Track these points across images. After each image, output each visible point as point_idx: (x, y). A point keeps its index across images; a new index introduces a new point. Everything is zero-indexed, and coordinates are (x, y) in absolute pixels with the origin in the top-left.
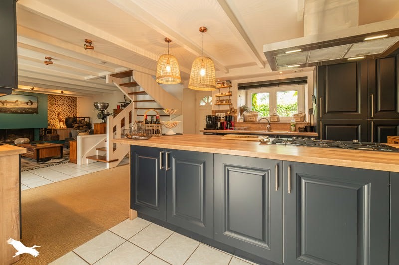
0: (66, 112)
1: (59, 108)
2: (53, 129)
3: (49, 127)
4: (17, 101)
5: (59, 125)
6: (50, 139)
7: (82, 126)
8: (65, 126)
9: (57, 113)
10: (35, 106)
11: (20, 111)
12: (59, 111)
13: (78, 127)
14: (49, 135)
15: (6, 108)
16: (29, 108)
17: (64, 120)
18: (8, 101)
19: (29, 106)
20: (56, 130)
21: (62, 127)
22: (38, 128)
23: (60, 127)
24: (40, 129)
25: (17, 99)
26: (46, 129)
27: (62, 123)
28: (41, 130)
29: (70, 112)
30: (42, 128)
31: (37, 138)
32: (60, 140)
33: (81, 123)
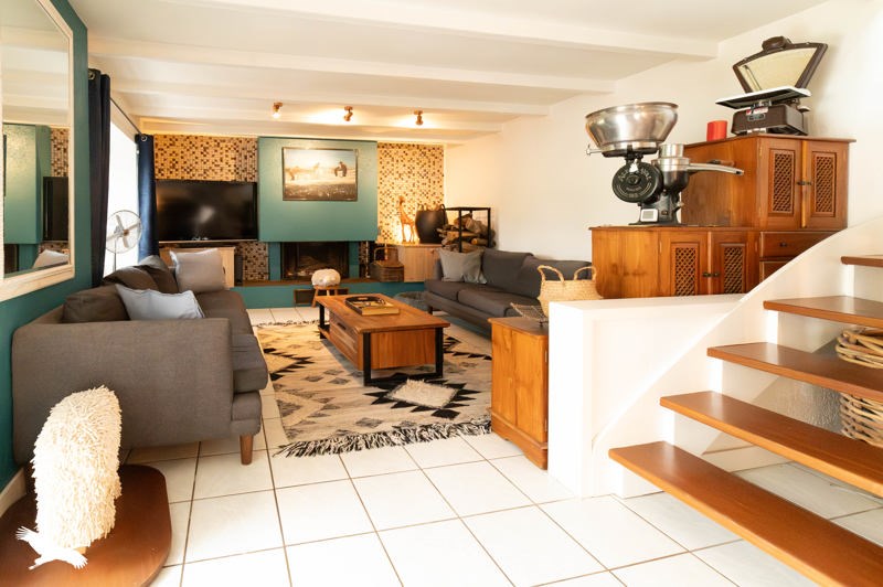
0: (417, 196)
1: (399, 182)
2: (389, 245)
3: (380, 241)
4: (316, 167)
5: (400, 234)
6: (382, 274)
7: (469, 240)
8: (416, 238)
9: (397, 199)
10: (349, 179)
11: (321, 195)
12: (401, 193)
13: (456, 240)
14: (379, 263)
15: (298, 188)
16: (340, 186)
17: (414, 219)
18: (301, 167)
19: (339, 179)
20: (393, 248)
21: (408, 240)
22: (355, 242)
23: (404, 241)
24: (359, 243)
25: (314, 163)
26: (372, 245)
27: (407, 228)
28: (362, 247)
29: (426, 194)
30: (365, 242)
31: (354, 269)
32: (407, 280)
33: (466, 230)
